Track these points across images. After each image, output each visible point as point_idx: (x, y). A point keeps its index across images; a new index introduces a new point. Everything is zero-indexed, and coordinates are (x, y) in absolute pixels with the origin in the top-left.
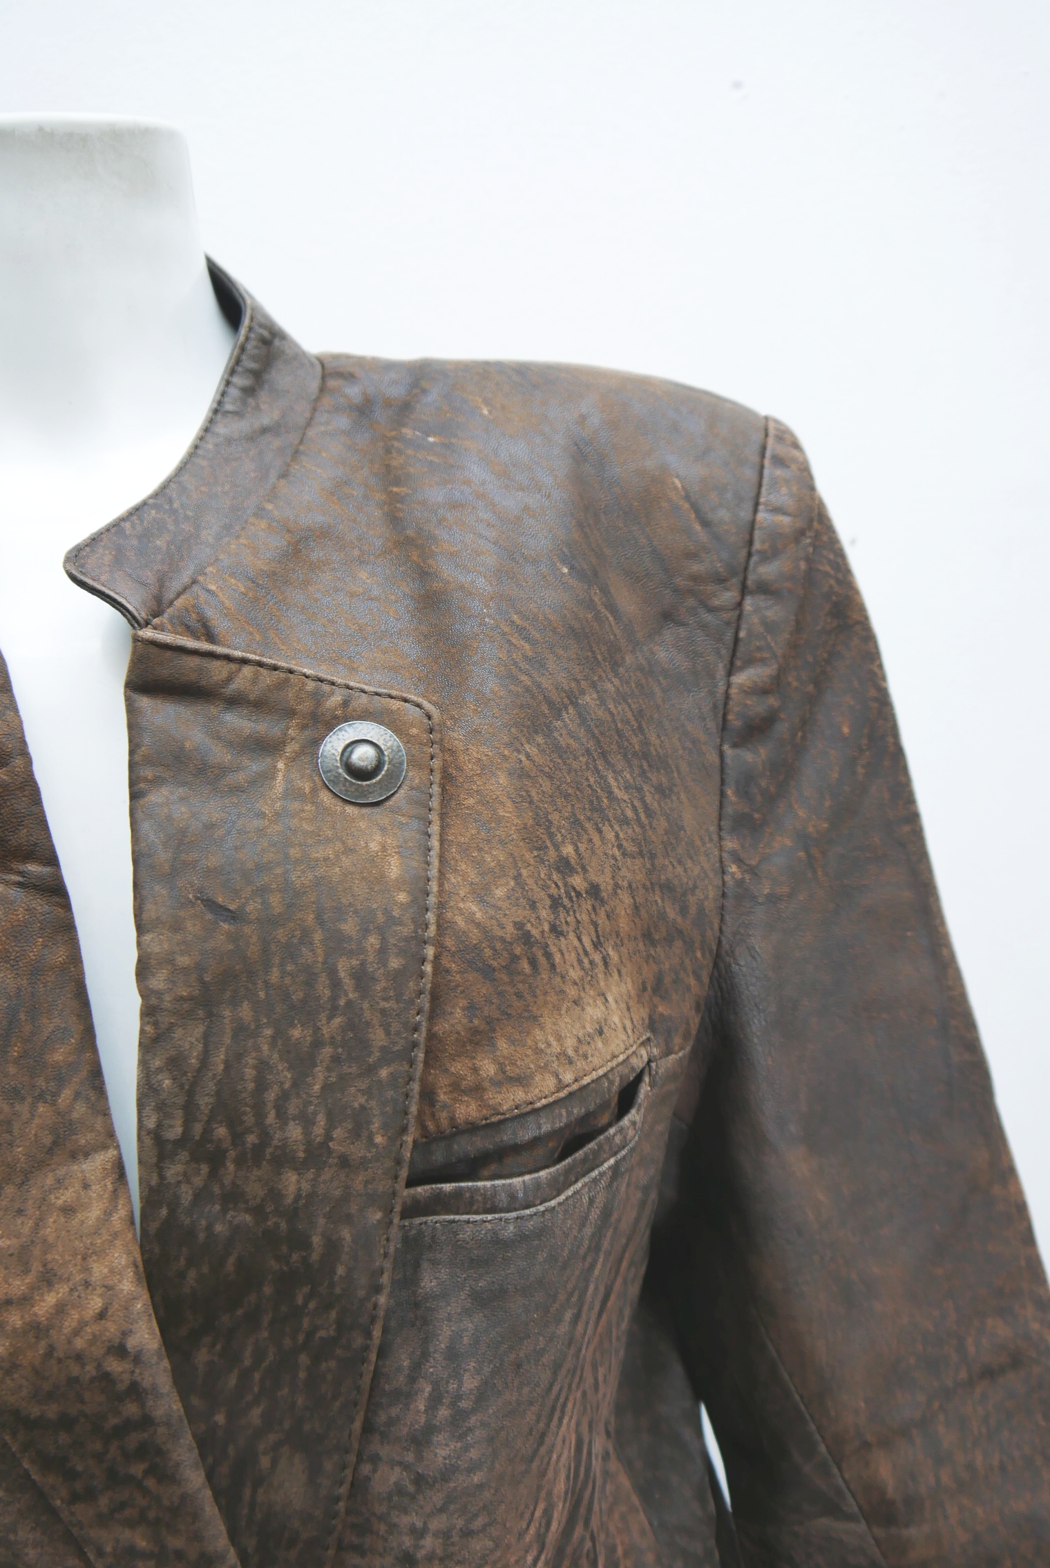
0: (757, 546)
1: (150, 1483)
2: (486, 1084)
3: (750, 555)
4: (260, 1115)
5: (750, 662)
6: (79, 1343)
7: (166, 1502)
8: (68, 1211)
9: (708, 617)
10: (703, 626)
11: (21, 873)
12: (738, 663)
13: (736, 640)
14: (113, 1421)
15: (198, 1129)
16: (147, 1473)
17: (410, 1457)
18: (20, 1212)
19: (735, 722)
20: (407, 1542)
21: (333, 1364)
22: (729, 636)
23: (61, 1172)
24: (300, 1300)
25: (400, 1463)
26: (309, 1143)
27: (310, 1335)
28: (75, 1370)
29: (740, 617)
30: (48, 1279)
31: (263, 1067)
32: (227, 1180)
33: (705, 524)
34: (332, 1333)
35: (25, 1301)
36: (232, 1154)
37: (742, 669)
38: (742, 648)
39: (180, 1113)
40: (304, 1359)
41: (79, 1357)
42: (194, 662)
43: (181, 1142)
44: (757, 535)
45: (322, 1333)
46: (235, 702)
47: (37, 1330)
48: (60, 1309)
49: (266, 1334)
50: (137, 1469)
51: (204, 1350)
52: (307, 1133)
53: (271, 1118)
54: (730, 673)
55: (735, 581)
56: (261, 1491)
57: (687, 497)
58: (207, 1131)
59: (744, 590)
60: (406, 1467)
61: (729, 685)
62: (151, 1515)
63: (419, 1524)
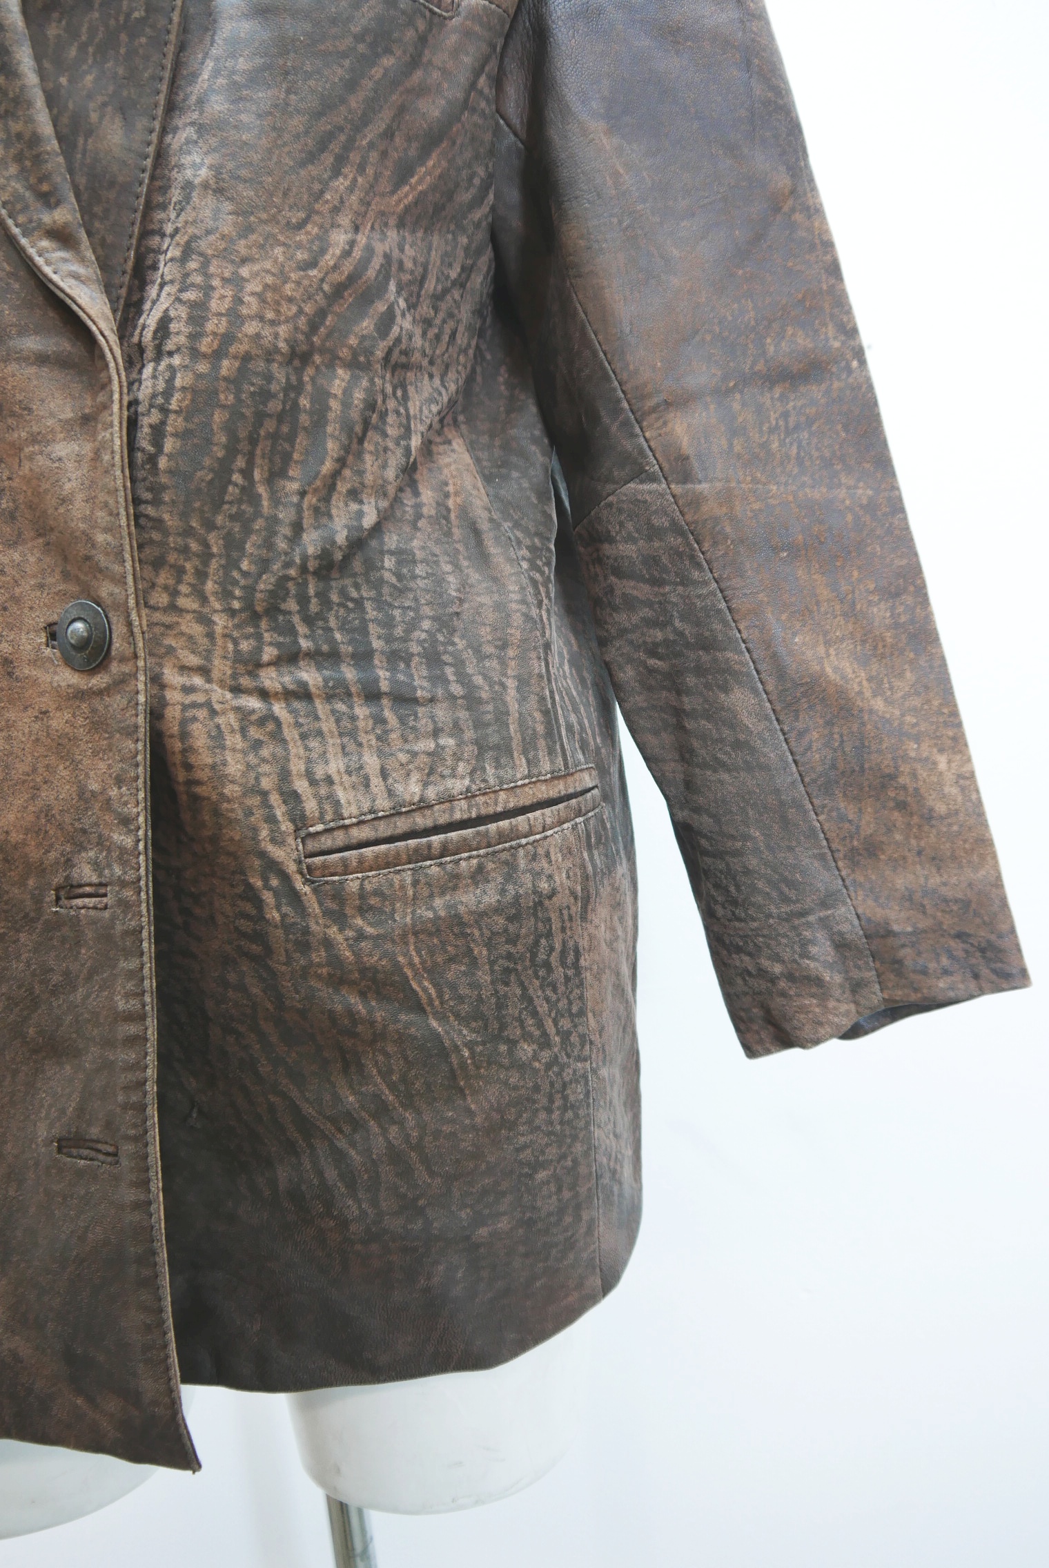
7: (11, 95)
17: (195, 116)
20: (189, 173)
21: (143, 40)
27: (128, 15)
34: (143, 13)
40: (123, 37)
45: (136, 15)
49: (96, 15)
51: (54, 24)
56: (90, 141)
63: (198, 160)
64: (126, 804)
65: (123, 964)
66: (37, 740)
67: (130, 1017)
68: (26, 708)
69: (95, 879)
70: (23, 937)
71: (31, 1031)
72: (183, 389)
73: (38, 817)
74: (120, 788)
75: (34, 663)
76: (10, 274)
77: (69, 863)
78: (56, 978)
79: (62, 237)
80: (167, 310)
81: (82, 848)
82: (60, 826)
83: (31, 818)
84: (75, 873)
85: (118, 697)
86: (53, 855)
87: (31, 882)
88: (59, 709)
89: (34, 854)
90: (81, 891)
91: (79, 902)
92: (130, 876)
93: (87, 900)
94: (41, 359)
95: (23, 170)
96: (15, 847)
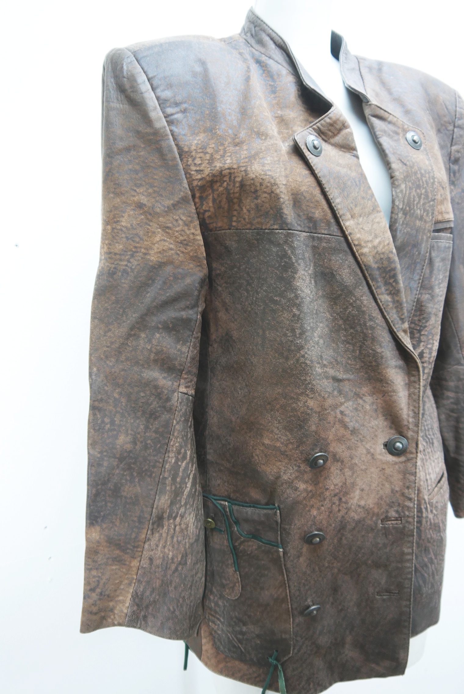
0: (457, 116)
1: (394, 284)
2: (443, 212)
3: (456, 118)
4: (414, 206)
5: (456, 144)
6: (383, 250)
7: (397, 289)
8: (378, 223)
9: (447, 132)
10: (446, 134)
11: (353, 153)
12: (453, 144)
13: (453, 138)
14: (389, 268)
15: (404, 207)
16: (394, 281)
18: (368, 223)
19: (453, 158)
22: (451, 137)
23: (375, 215)
24: (415, 252)
25: (428, 293)
26: (421, 215)
28: (382, 256)
29: (453, 133)
30: (376, 236)
31: (414, 196)
32: (407, 220)
33: (447, 109)
35: (371, 241)
36: (409, 214)
37: (454, 145)
38: (454, 141)
39: (402, 202)
41: (383, 253)
42: (382, 111)
43: (402, 209)
44: (457, 113)
46: (390, 122)
47: (375, 247)
48: (380, 243)
50: (391, 281)
52: (421, 212)
53: (415, 208)
54: (451, 145)
55: (452, 124)
57: (443, 102)
58: (406, 208)
59: (454, 126)
60: (429, 294)
61: (451, 149)
62: (392, 292)
64: (411, 494)
65: (406, 539)
66: (380, 477)
67: (408, 554)
68: (377, 468)
69: (397, 516)
70: (370, 535)
71: (370, 562)
72: (427, 373)
73: (378, 499)
74: (408, 490)
75: (380, 454)
76: (389, 341)
77: (387, 512)
78: (380, 546)
79: (405, 331)
80: (423, 350)
81: (392, 507)
82: (385, 502)
83: (377, 500)
84: (389, 515)
85: (409, 464)
86: (382, 510)
87: (374, 519)
88: (389, 468)
89: (376, 510)
90: (390, 519)
91: (390, 522)
92: (412, 514)
93: (393, 522)
94: (396, 367)
95: (397, 311)
96: (371, 509)
